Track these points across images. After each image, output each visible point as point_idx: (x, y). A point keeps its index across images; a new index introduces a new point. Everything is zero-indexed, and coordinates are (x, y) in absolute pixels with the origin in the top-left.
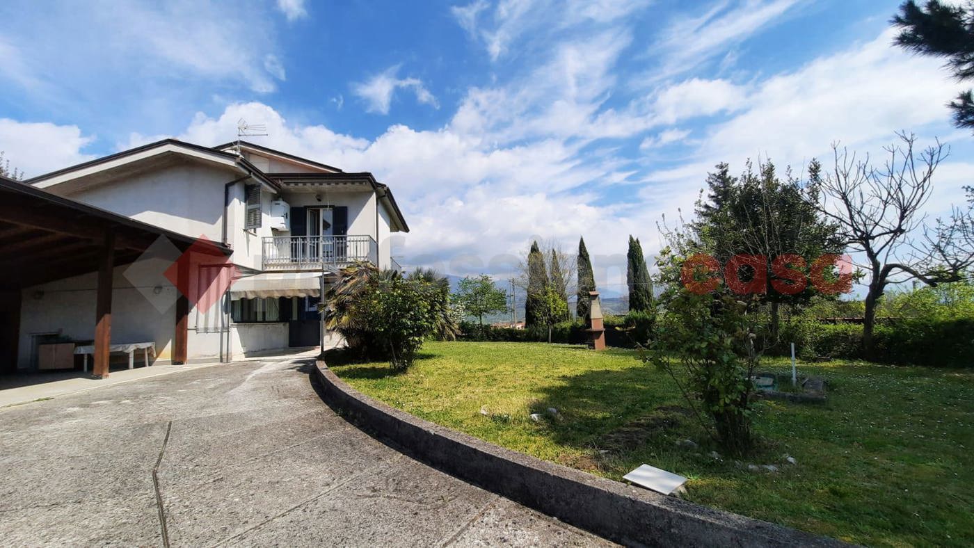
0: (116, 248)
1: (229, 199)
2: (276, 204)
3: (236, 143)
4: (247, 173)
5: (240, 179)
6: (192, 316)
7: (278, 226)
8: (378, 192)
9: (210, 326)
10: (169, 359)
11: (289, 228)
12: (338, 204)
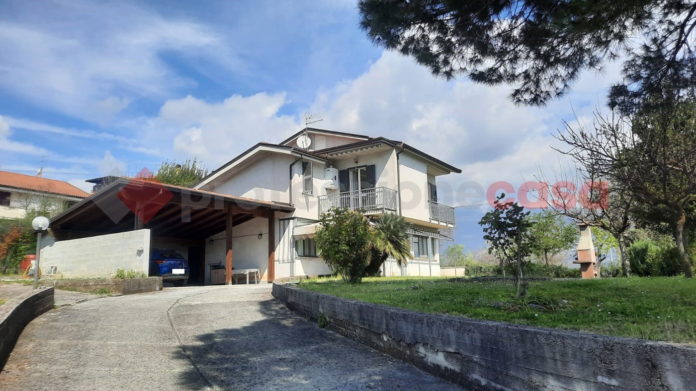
0: (233, 213)
1: (292, 174)
2: (328, 171)
3: (305, 130)
4: (300, 156)
5: (298, 160)
6: (276, 253)
7: (329, 186)
8: (397, 149)
9: (285, 258)
10: (266, 280)
11: (337, 187)
12: (369, 164)
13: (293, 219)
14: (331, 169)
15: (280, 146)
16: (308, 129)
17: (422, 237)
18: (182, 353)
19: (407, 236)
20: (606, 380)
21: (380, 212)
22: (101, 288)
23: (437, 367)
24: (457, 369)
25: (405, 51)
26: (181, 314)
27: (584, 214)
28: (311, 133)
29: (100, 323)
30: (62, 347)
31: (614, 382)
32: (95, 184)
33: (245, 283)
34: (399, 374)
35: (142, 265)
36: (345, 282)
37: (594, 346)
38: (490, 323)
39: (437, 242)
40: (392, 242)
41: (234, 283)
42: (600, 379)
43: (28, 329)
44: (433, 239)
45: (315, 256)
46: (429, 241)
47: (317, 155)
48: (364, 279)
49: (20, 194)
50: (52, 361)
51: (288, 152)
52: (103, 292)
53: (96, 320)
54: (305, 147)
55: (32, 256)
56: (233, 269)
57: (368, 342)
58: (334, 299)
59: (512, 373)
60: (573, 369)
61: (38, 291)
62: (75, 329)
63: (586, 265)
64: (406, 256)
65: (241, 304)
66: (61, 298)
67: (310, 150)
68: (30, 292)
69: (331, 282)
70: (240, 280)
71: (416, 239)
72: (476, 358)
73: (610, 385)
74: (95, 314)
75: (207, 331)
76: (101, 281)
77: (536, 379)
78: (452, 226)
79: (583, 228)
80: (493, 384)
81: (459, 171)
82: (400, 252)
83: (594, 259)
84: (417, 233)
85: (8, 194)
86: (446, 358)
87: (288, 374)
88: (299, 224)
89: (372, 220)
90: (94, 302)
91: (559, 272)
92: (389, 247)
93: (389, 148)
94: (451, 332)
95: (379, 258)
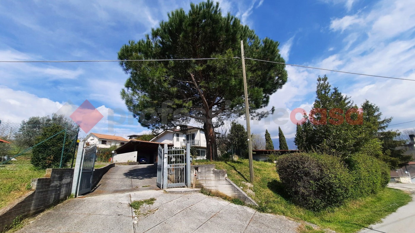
5: (175, 133)
7: (184, 139)
8: (200, 129)
11: (186, 139)
12: (193, 133)
14: (184, 135)
21: (196, 145)
22: (125, 164)
32: (130, 137)
35: (135, 160)
49: (109, 141)
51: (172, 131)
55: (111, 158)
61: (112, 164)
66: (116, 165)
85: (106, 141)
93: (198, 129)
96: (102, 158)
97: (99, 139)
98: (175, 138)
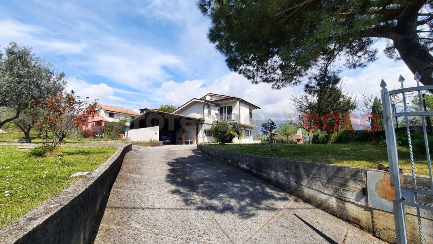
1: (204, 109)
5: (206, 104)
6: (199, 134)
7: (216, 113)
8: (239, 101)
9: (202, 136)
10: (196, 143)
11: (219, 113)
12: (230, 105)
13: (204, 123)
14: (217, 107)
15: (200, 99)
16: (210, 93)
17: (247, 130)
18: (169, 164)
19: (242, 130)
20: (286, 171)
21: (233, 122)
22: (145, 144)
23: (243, 168)
24: (249, 169)
25: (240, 73)
26: (170, 153)
27: (297, 124)
28: (211, 95)
29: (146, 154)
30: (136, 160)
31: (288, 172)
32: (141, 111)
33: (189, 144)
34: (233, 170)
35: (157, 138)
36: (220, 144)
37: (284, 162)
38: (258, 156)
39: (252, 132)
40: (236, 132)
41: (185, 144)
42: (285, 171)
43: (126, 156)
44: (251, 131)
45: (211, 136)
46: (249, 131)
47: (213, 102)
48: (226, 144)
49: (117, 114)
50: (135, 164)
51: (203, 101)
52: (145, 145)
53: (145, 154)
54: (209, 100)
55: (122, 134)
56: (185, 139)
57: (225, 162)
58: (215, 149)
59: (263, 170)
60: (278, 169)
61: (127, 145)
62: (139, 156)
63: (299, 140)
64: (241, 136)
65: (188, 150)
66: (134, 147)
67: (211, 101)
68: (125, 145)
69: (215, 144)
70: (187, 143)
71: (245, 131)
72: (254, 166)
73: (287, 172)
74: (144, 152)
75: (177, 157)
76: (144, 142)
77: (269, 171)
78: (257, 127)
79: (299, 128)
80: (258, 173)
81: (260, 108)
82: (239, 135)
83: (301, 138)
84: (245, 129)
85: (114, 114)
86: (246, 166)
87: (200, 169)
88: (206, 125)
89: (230, 124)
90: (143, 149)
91: (291, 142)
92: (235, 134)
93: (237, 100)
94: (248, 159)
95: (232, 137)
96: (109, 134)
97: (106, 111)
98: (206, 111)
